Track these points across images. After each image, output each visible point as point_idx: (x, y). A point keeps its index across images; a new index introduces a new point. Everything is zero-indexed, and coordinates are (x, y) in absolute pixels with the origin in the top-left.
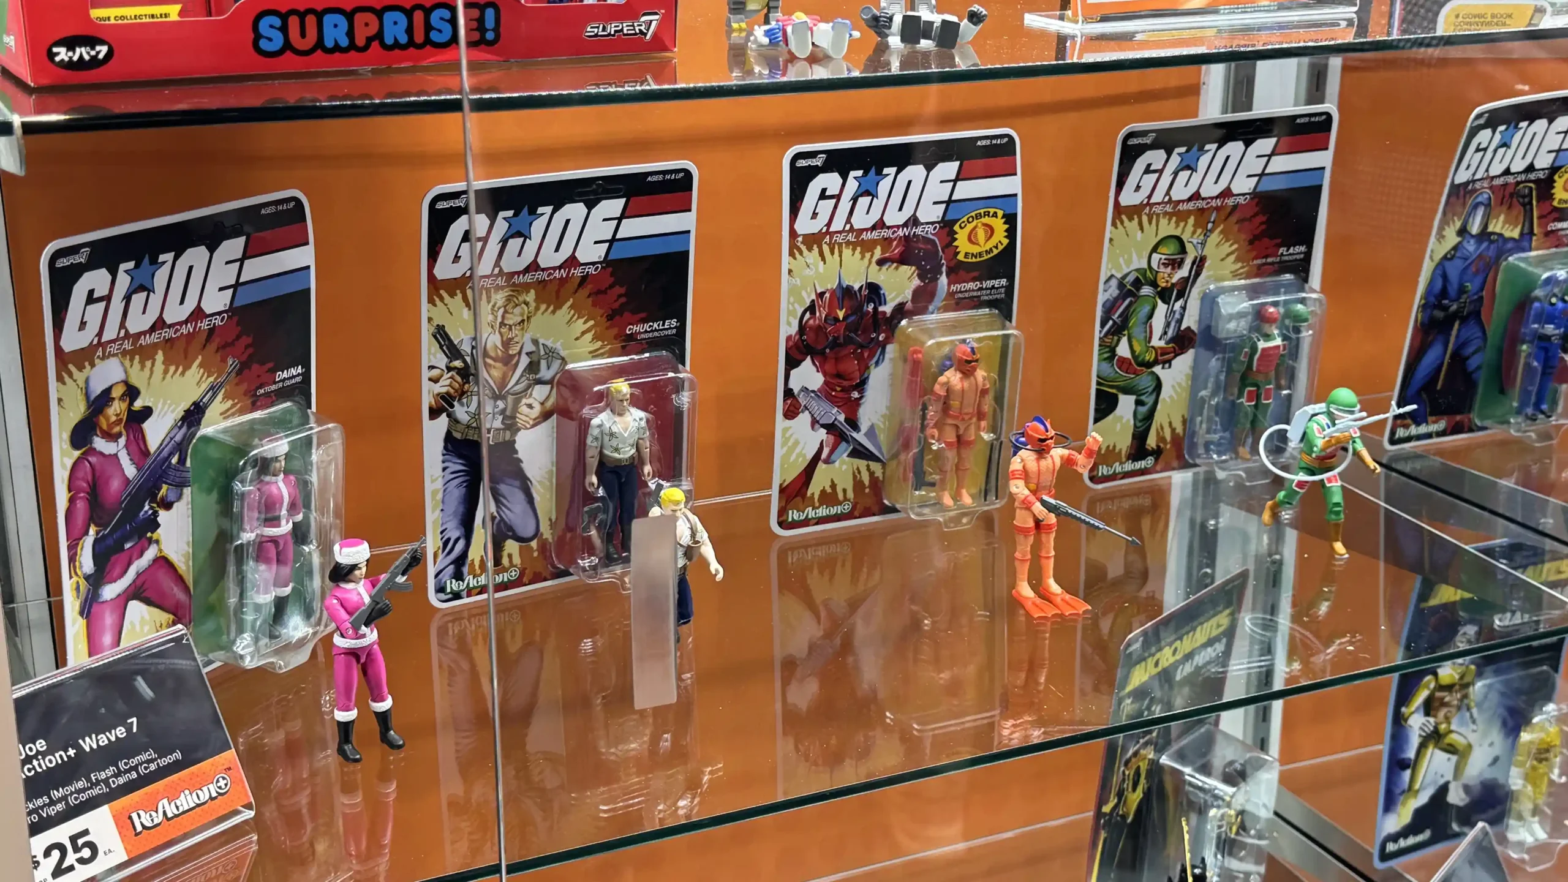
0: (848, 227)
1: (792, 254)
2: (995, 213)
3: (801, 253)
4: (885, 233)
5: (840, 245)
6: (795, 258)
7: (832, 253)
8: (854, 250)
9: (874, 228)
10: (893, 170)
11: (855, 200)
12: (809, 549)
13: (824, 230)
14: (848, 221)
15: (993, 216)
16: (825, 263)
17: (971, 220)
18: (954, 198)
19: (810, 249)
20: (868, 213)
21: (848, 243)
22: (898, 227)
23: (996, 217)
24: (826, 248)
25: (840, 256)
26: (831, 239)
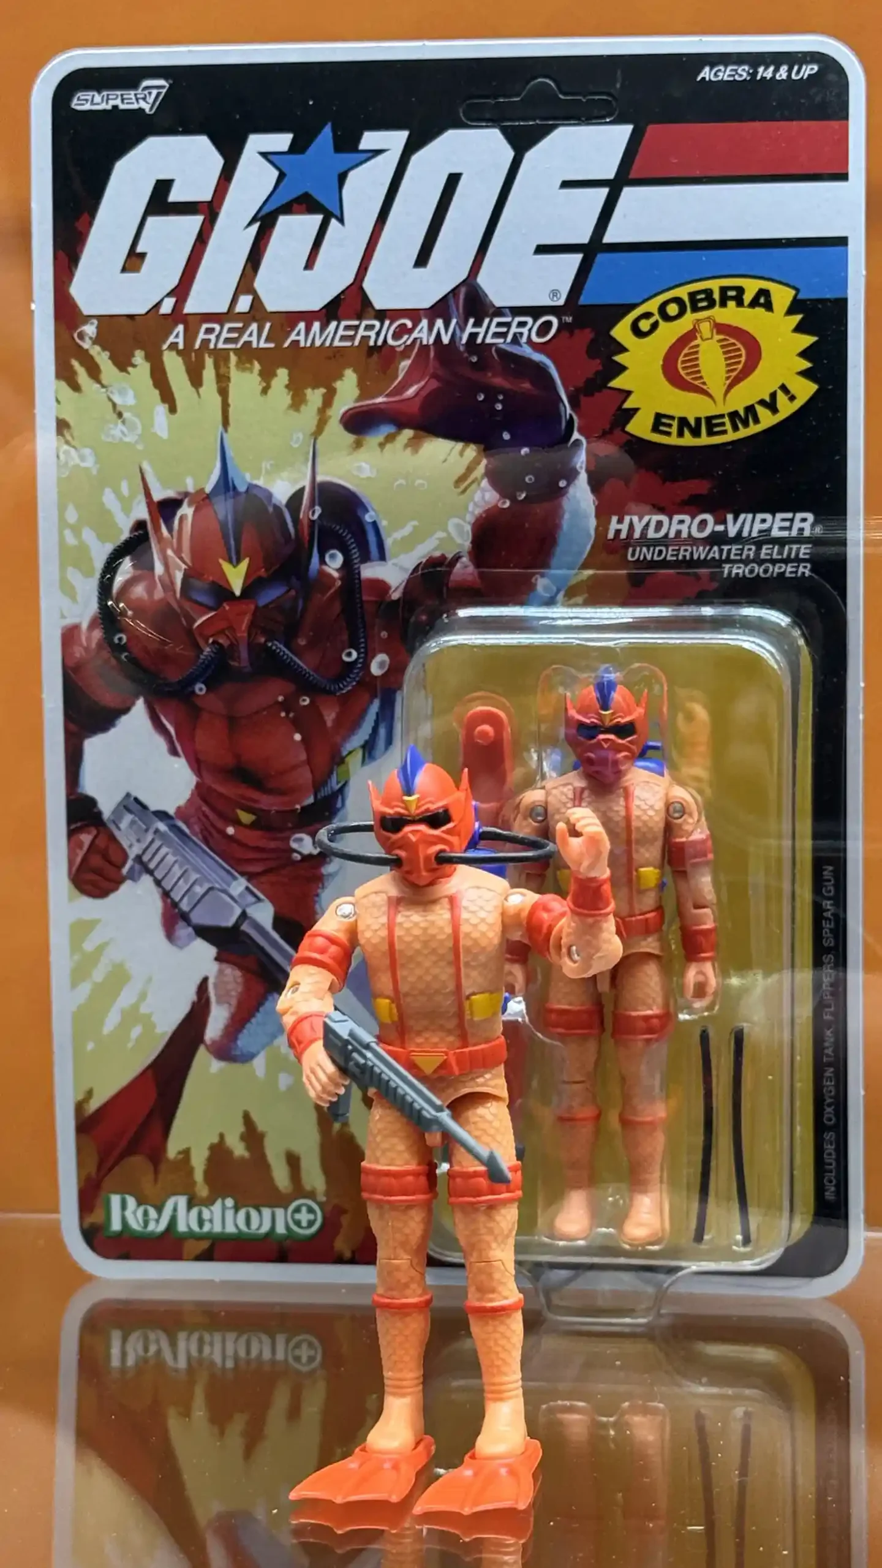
0: (244, 304)
1: (65, 373)
2: (764, 293)
3: (94, 371)
4: (371, 331)
5: (221, 357)
6: (76, 387)
7: (196, 380)
8: (267, 375)
9: (332, 311)
10: (396, 139)
11: (265, 221)
12: (182, 1336)
13: (167, 307)
14: (245, 284)
15: (754, 303)
16: (173, 409)
17: (672, 310)
18: (609, 238)
19: (123, 363)
20: (309, 265)
21: (247, 353)
22: (414, 315)
23: (768, 306)
24: (174, 365)
25: (223, 392)
26: (189, 337)
